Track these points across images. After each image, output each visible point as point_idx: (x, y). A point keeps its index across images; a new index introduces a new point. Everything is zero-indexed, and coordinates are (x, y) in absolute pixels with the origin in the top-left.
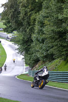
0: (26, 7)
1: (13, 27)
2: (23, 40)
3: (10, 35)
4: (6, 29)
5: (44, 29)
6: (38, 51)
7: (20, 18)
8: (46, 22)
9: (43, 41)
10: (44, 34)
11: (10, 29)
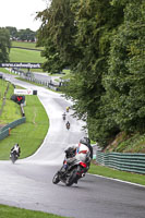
0: (89, 18)
1: (63, 59)
2: (84, 87)
3: (56, 79)
4: (46, 64)
5: (128, 64)
6: (116, 111)
7: (77, 42)
8: (132, 48)
9: (126, 89)
10: (128, 73)
11: (55, 65)
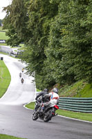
0: (36, 11)
1: (20, 38)
2: (33, 55)
3: (15, 50)
4: (9, 41)
5: (61, 41)
6: (53, 70)
7: (28, 26)
8: (64, 30)
9: (60, 57)
10: (61, 47)
11: (15, 41)
